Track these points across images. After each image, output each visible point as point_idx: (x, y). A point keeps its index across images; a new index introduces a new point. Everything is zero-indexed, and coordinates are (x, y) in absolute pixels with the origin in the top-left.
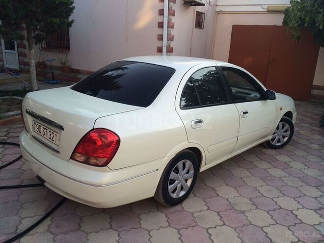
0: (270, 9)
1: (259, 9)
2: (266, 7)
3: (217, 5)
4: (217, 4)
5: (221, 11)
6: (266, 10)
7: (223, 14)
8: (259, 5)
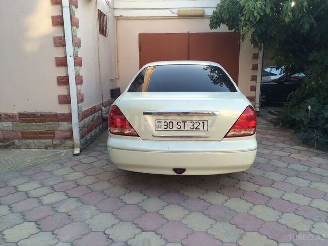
0: (182, 13)
1: (167, 13)
2: (176, 11)
3: (115, 9)
4: (115, 7)
5: (121, 16)
6: (176, 15)
7: (124, 21)
8: (168, 9)
